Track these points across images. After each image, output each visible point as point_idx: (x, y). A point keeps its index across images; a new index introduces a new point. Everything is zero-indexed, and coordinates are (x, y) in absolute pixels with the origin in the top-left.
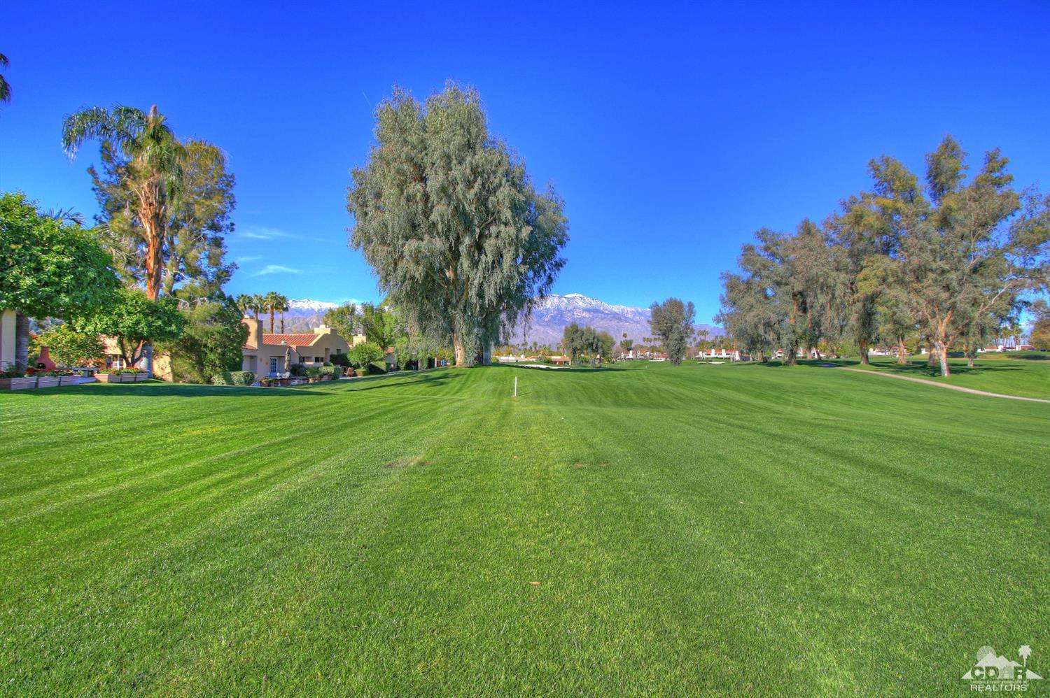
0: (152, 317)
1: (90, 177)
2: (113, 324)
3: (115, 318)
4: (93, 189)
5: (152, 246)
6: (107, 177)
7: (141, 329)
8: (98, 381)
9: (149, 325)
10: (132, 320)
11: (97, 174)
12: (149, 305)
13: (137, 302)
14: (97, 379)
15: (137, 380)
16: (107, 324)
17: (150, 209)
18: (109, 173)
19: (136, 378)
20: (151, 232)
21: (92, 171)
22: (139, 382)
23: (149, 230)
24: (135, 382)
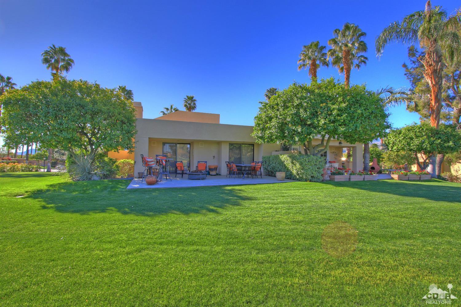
0: (433, 138)
1: (404, 69)
2: (407, 144)
3: (408, 140)
4: (405, 74)
5: (433, 92)
6: (413, 65)
7: (425, 146)
8: (392, 179)
9: (432, 144)
10: (419, 141)
11: (407, 66)
12: (431, 130)
13: (423, 129)
14: (392, 177)
15: (422, 179)
16: (404, 145)
17: (430, 69)
18: (414, 62)
19: (420, 178)
20: (432, 83)
21: (405, 66)
22: (422, 181)
23: (430, 82)
24: (420, 180)
